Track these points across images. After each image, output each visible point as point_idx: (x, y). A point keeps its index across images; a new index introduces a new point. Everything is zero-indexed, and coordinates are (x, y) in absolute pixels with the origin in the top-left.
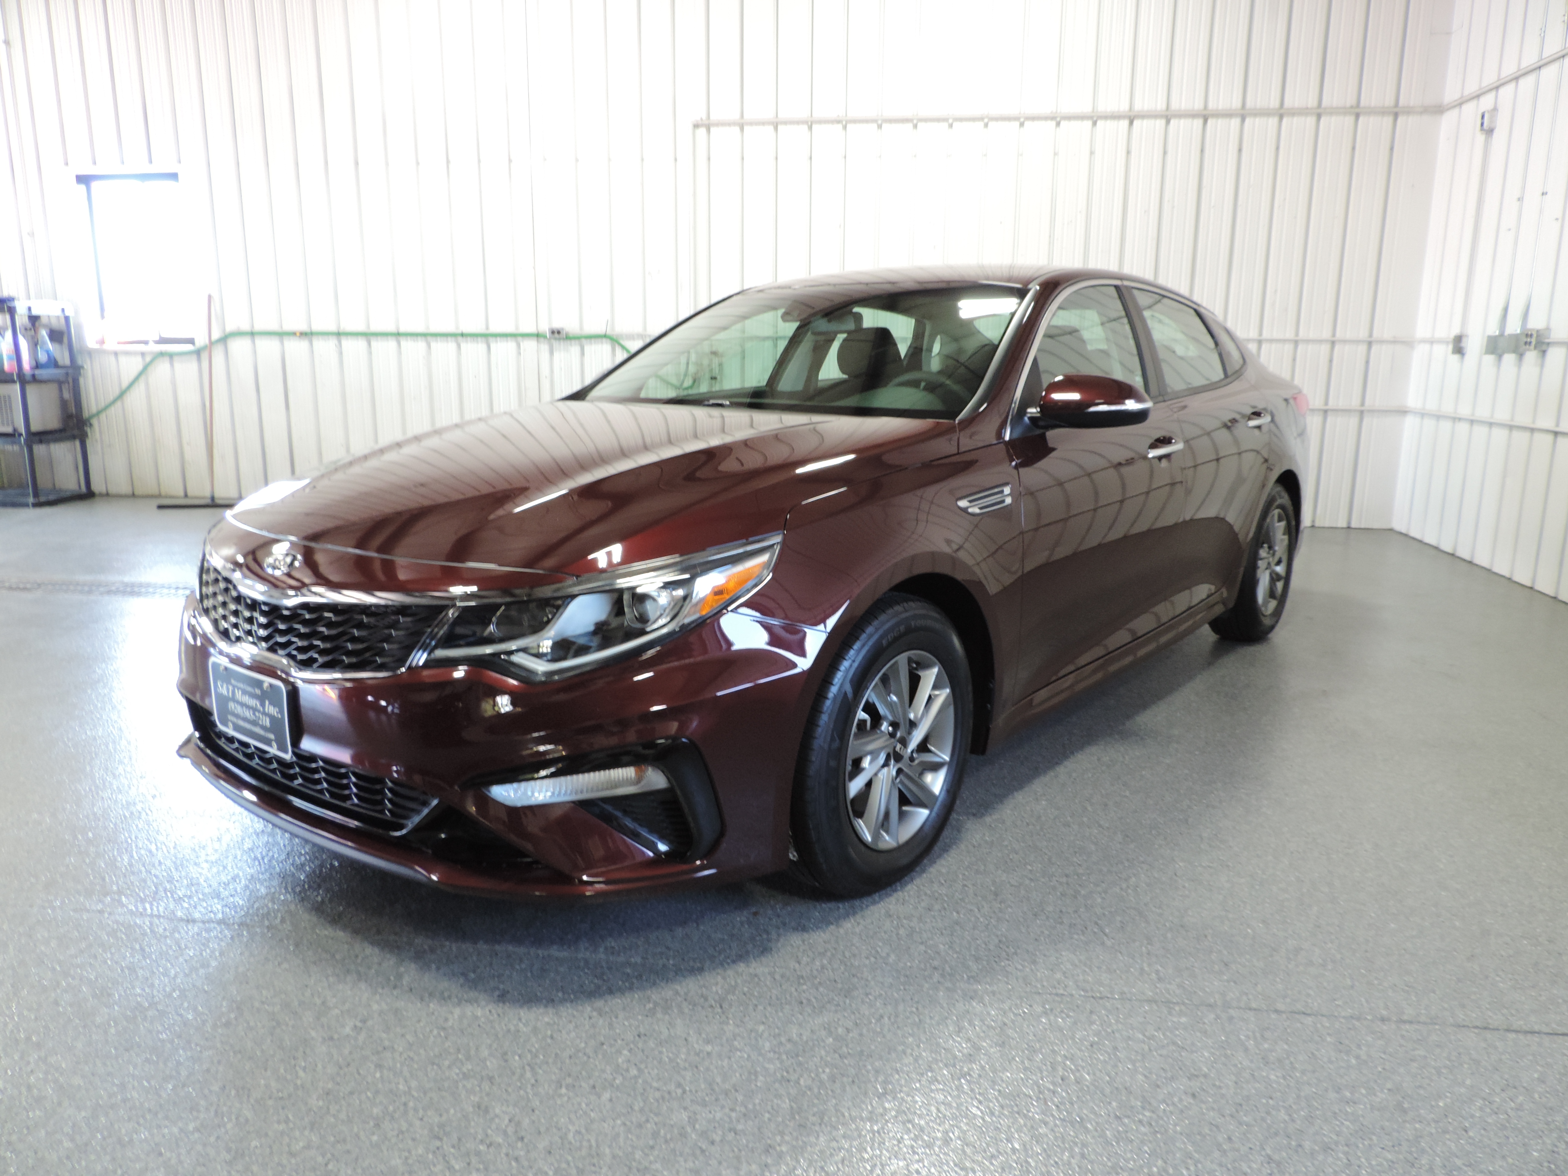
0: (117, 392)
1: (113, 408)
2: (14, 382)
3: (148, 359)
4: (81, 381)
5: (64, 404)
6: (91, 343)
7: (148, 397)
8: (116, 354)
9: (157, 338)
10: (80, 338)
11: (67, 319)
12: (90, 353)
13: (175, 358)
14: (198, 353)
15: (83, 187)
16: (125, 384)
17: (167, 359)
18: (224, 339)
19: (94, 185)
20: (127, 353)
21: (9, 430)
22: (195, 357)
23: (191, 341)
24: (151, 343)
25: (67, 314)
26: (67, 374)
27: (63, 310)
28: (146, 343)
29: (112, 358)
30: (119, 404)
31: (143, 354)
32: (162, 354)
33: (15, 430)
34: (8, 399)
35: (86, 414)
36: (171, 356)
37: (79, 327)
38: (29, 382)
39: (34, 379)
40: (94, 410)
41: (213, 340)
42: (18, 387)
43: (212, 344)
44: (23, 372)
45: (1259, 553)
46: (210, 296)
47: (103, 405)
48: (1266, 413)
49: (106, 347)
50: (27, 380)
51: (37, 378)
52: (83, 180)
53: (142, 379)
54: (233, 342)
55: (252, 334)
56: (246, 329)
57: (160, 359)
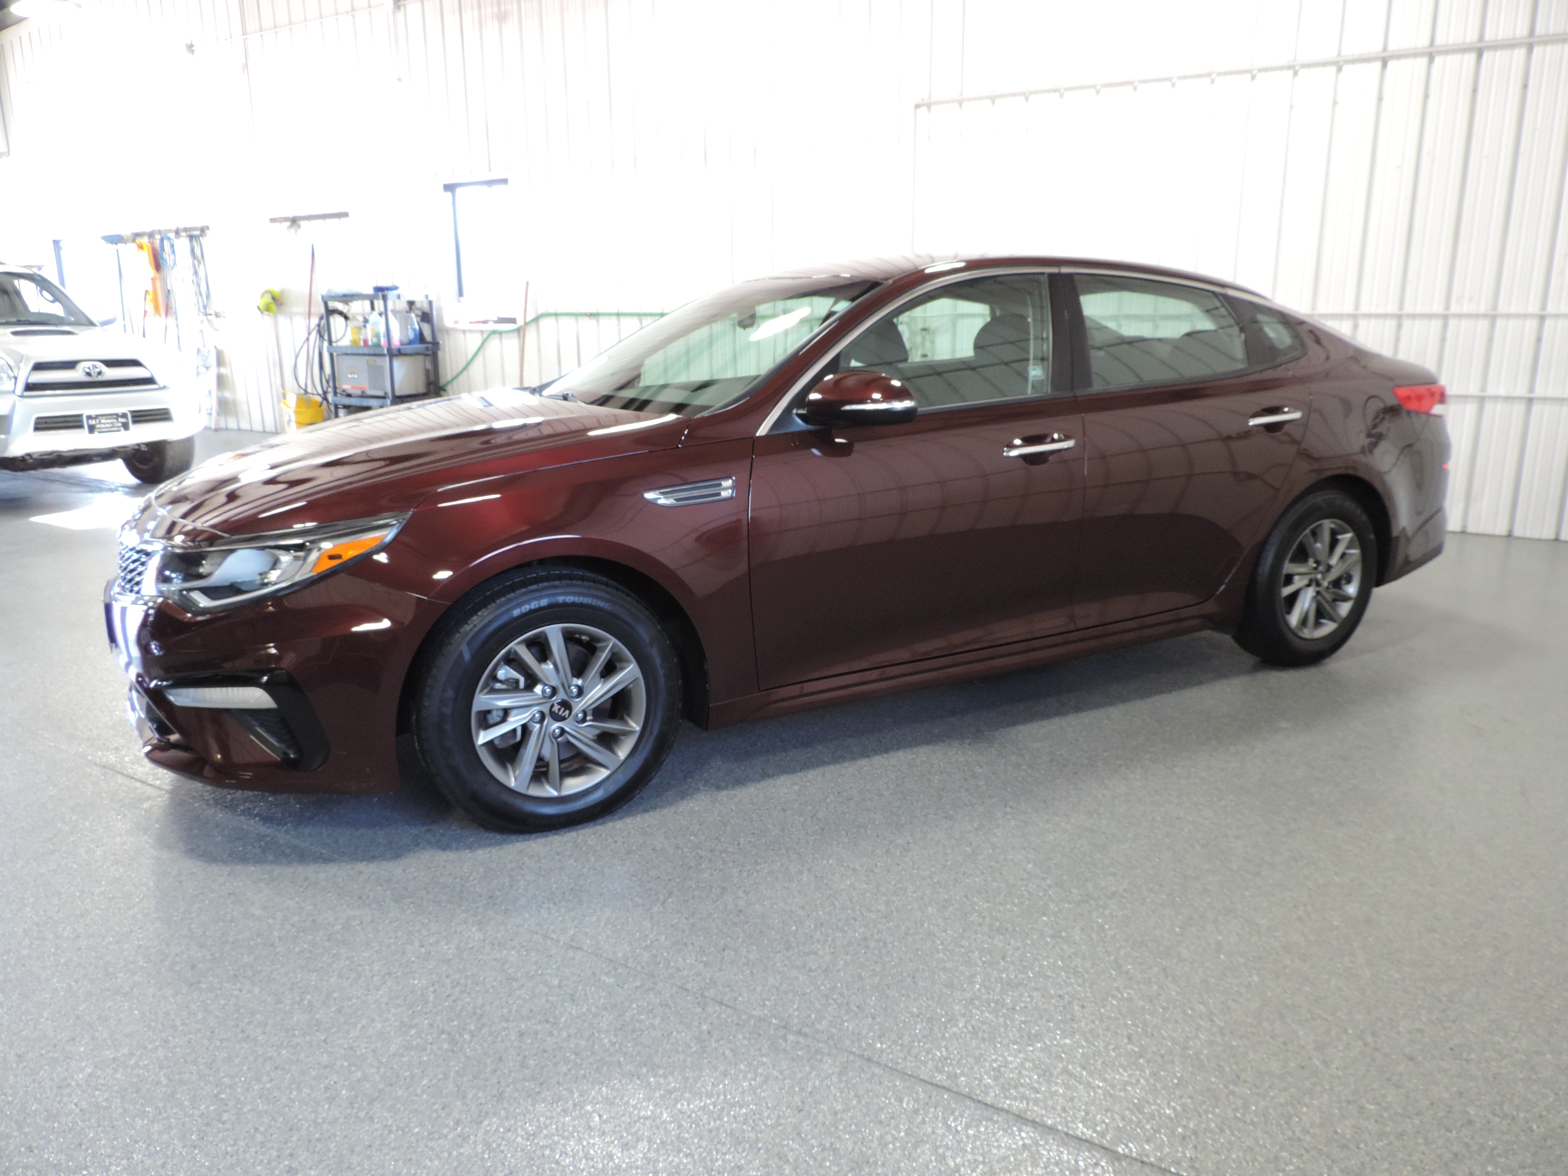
0: (464, 363)
1: (461, 377)
2: (383, 355)
3: (485, 336)
4: (440, 354)
5: (427, 372)
6: (448, 323)
7: (485, 368)
8: (464, 332)
9: (496, 319)
10: (441, 318)
11: (430, 303)
12: (447, 331)
13: (503, 335)
14: (518, 330)
15: (449, 194)
16: (470, 356)
17: (497, 336)
18: (536, 320)
19: (459, 191)
20: (471, 331)
21: (381, 394)
22: (516, 334)
23: (513, 321)
24: (491, 323)
25: (430, 298)
26: (427, 349)
27: (427, 297)
28: (485, 322)
29: (461, 335)
30: (465, 373)
31: (482, 332)
32: (494, 332)
33: (386, 394)
34: (381, 368)
35: (442, 382)
36: (500, 333)
37: (440, 310)
38: (396, 355)
39: (400, 353)
40: (449, 378)
41: (527, 320)
42: (387, 359)
43: (526, 324)
44: (393, 347)
45: (1288, 567)
46: (527, 283)
47: (455, 374)
48: (1292, 410)
49: (459, 326)
50: (394, 354)
51: (402, 352)
52: (450, 188)
53: (481, 353)
54: (543, 323)
55: (556, 315)
56: (552, 311)
57: (493, 336)
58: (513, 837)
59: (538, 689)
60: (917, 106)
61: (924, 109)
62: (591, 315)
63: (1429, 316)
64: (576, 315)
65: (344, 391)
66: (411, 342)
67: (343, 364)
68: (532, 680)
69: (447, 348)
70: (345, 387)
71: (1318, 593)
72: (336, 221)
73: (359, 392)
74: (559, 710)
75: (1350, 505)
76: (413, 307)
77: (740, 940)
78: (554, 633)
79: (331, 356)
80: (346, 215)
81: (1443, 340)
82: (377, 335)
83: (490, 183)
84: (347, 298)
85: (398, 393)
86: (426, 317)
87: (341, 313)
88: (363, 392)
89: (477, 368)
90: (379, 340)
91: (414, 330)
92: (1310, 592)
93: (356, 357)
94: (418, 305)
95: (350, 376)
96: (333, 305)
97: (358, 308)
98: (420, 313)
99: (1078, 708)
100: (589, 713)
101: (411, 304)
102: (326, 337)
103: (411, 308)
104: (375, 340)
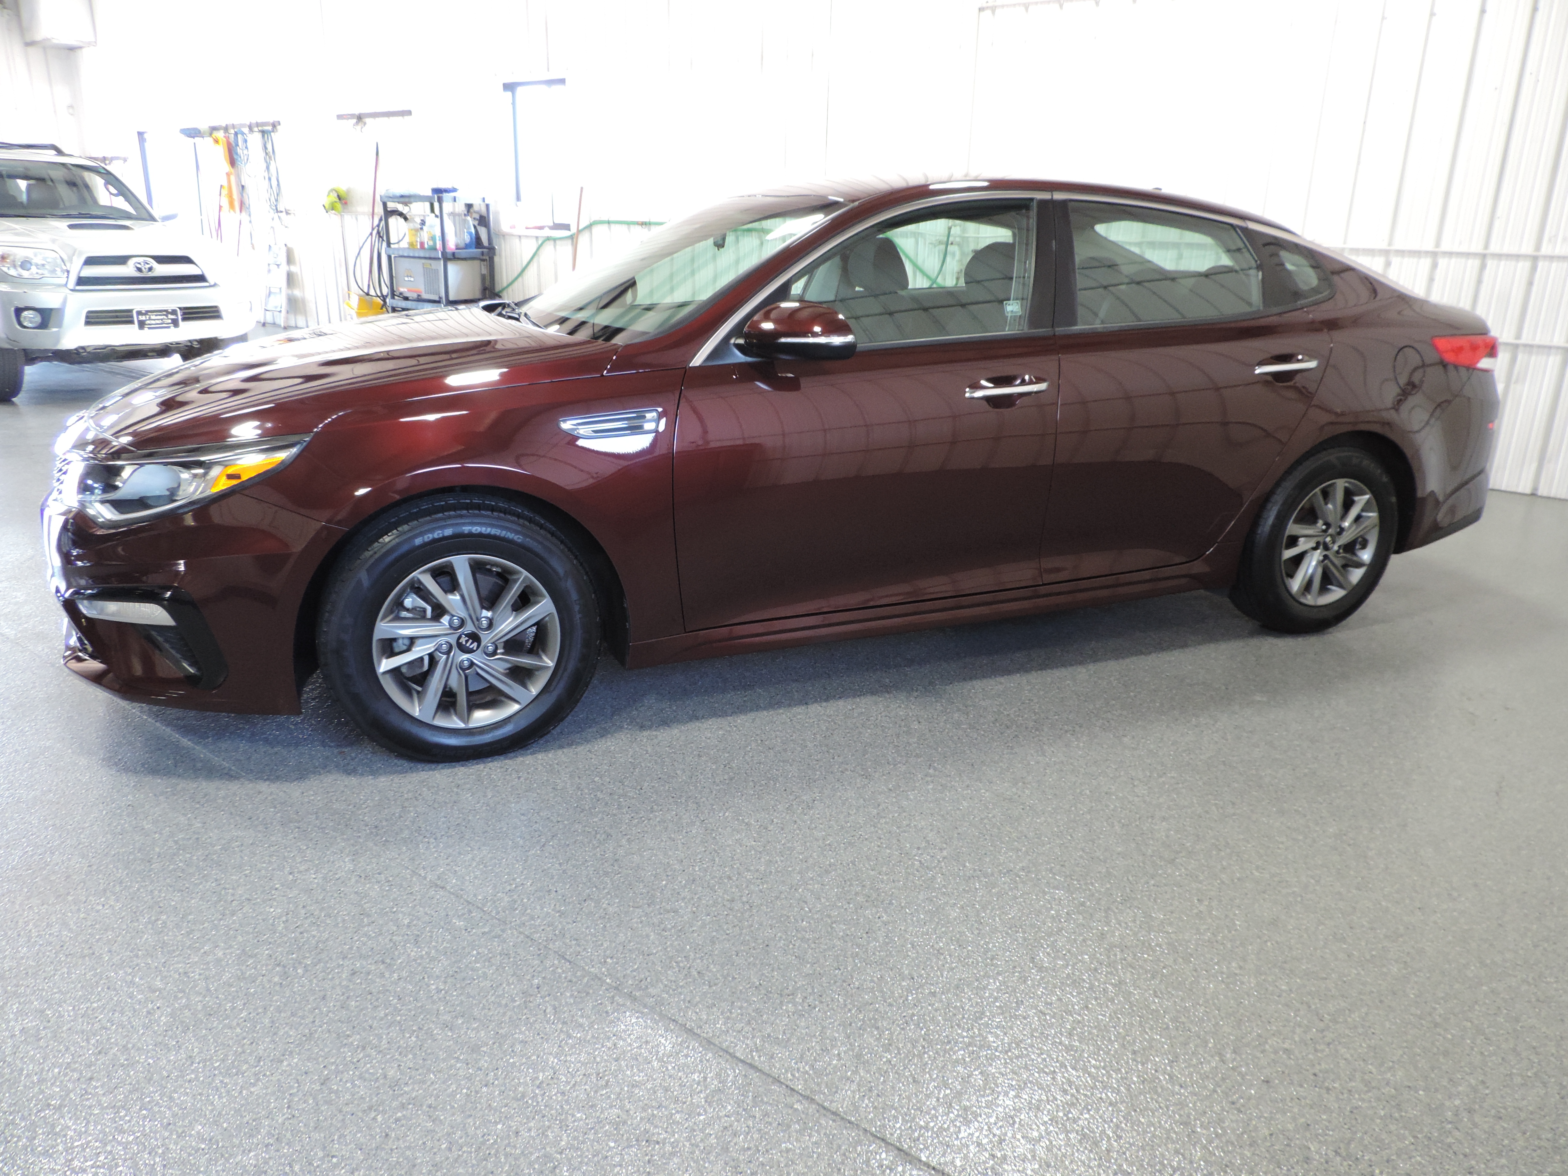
0: (520, 270)
1: (516, 284)
2: (438, 259)
3: (540, 242)
4: (496, 259)
5: (483, 277)
6: (505, 227)
7: (539, 275)
8: (520, 237)
9: (551, 225)
10: (497, 222)
11: (487, 206)
12: (504, 236)
13: (557, 242)
14: (571, 237)
15: (509, 94)
16: (525, 263)
17: (552, 243)
18: (589, 227)
19: (519, 90)
20: (527, 236)
21: (436, 298)
22: (570, 241)
23: (567, 227)
24: (547, 229)
25: (487, 202)
26: (483, 254)
27: (484, 200)
28: (541, 228)
29: (517, 240)
30: (520, 279)
31: (537, 238)
32: (548, 239)
33: (440, 298)
34: (436, 271)
35: (498, 288)
36: (555, 240)
37: (497, 213)
38: (450, 259)
39: (454, 257)
40: (505, 284)
41: (580, 228)
42: (442, 262)
43: (579, 232)
44: (447, 251)
45: (1293, 528)
46: (582, 188)
47: (510, 280)
48: (1306, 358)
49: (515, 232)
50: (449, 257)
51: (457, 256)
52: (509, 87)
53: (535, 260)
54: (596, 229)
55: (609, 222)
56: (605, 218)
57: (548, 242)
58: (419, 766)
59: (445, 620)
60: (981, 9)
61: (988, 12)
62: (643, 224)
63: (1517, 257)
64: (629, 223)
65: (401, 294)
66: (467, 246)
67: (402, 266)
68: (439, 611)
69: (503, 254)
70: (402, 290)
71: (1326, 557)
72: (399, 119)
73: (415, 296)
74: (467, 641)
75: (1368, 464)
76: (471, 210)
77: (606, 891)
78: (461, 563)
79: (389, 257)
80: (409, 113)
81: (1530, 283)
82: (433, 238)
83: (550, 82)
84: (406, 199)
85: (451, 298)
86: (483, 221)
87: (401, 214)
88: (419, 295)
89: (531, 274)
90: (435, 243)
91: (470, 234)
92: (1317, 556)
93: (412, 260)
94: (476, 208)
95: (406, 279)
96: (391, 205)
97: (418, 209)
98: (477, 217)
99: (1043, 666)
100: (501, 646)
101: (469, 206)
102: (385, 238)
103: (468, 211)
104: (431, 243)
